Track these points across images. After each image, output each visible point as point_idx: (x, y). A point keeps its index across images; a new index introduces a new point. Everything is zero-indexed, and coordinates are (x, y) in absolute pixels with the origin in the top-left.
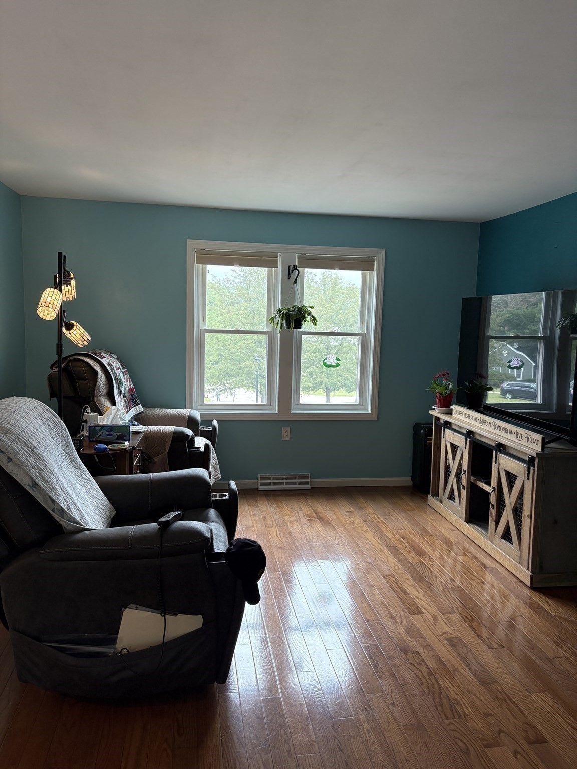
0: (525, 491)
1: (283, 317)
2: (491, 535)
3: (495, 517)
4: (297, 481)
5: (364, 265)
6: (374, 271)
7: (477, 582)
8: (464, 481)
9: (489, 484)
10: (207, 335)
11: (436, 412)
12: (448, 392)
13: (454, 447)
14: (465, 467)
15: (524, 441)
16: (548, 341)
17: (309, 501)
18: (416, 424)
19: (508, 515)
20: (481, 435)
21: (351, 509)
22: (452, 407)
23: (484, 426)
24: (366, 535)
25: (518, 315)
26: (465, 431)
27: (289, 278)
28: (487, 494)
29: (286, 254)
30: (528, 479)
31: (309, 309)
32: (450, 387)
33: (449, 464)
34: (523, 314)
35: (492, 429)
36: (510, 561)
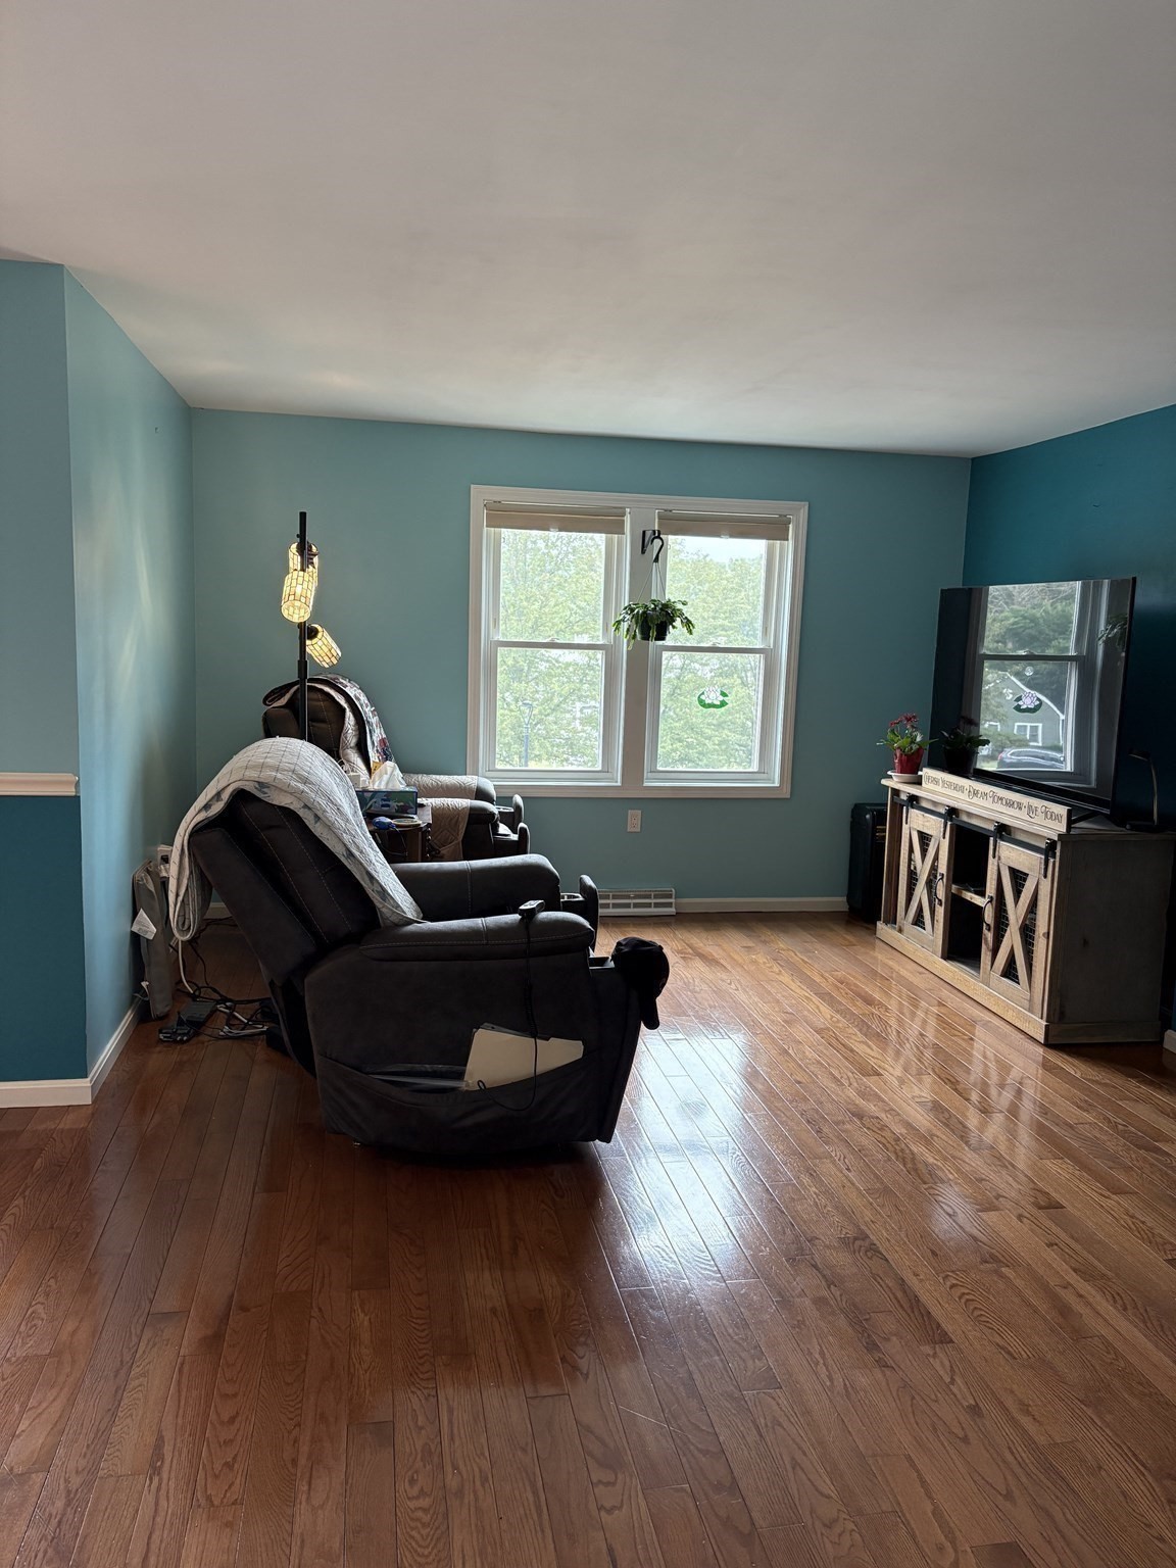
0: (1039, 897)
1: (636, 617)
2: (985, 973)
3: (991, 944)
4: (653, 901)
5: (772, 530)
6: (787, 540)
7: (963, 1039)
8: (941, 893)
9: (982, 894)
10: (501, 650)
11: (895, 781)
12: (915, 747)
13: (924, 839)
14: (943, 868)
15: (1039, 819)
16: (1084, 663)
17: (677, 932)
18: (856, 805)
19: (1012, 938)
20: (969, 814)
21: (751, 944)
22: (920, 773)
23: (975, 800)
24: (781, 978)
25: (1033, 620)
26: (943, 811)
27: (643, 552)
28: (979, 910)
29: (640, 512)
30: (1045, 876)
31: (679, 606)
32: (918, 739)
33: (915, 868)
34: (1042, 617)
35: (988, 803)
36: (1014, 1009)
